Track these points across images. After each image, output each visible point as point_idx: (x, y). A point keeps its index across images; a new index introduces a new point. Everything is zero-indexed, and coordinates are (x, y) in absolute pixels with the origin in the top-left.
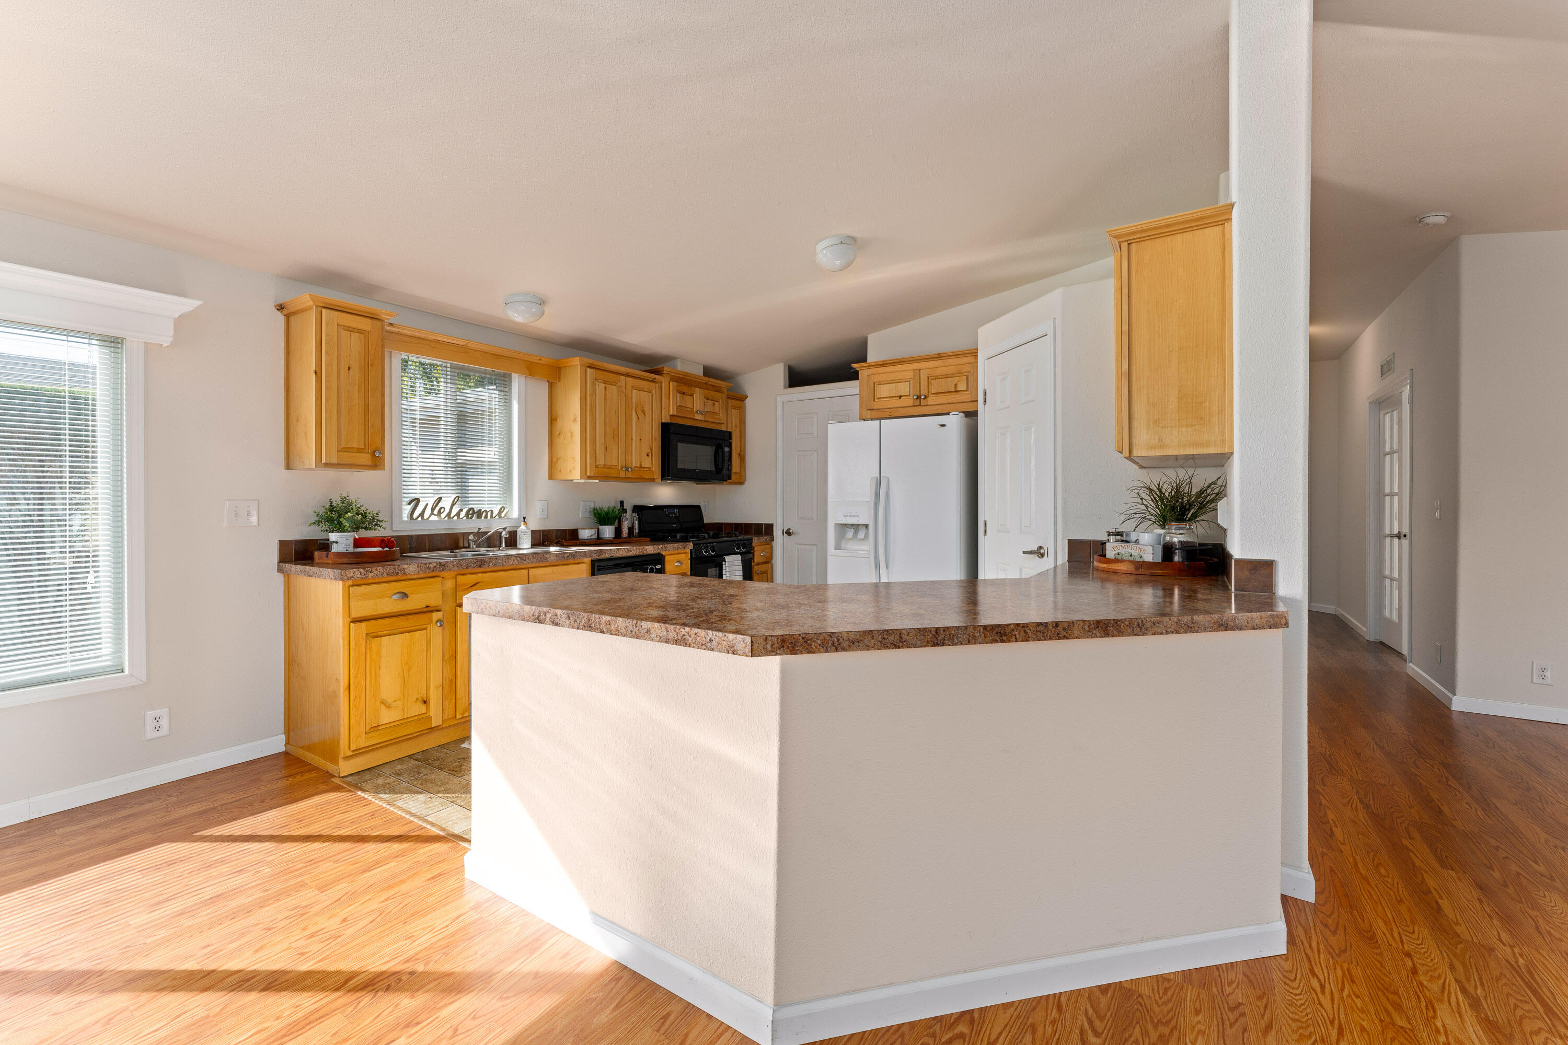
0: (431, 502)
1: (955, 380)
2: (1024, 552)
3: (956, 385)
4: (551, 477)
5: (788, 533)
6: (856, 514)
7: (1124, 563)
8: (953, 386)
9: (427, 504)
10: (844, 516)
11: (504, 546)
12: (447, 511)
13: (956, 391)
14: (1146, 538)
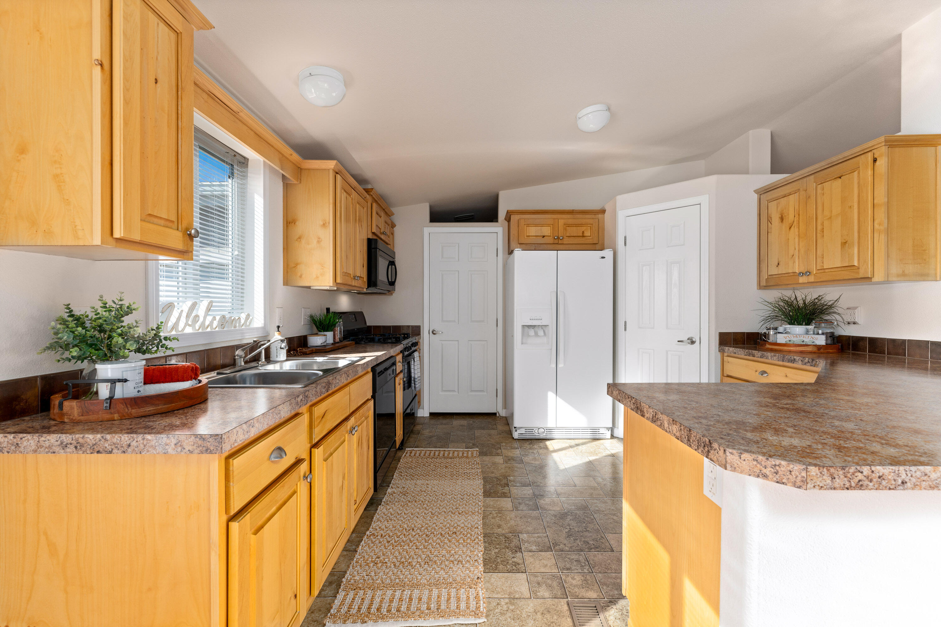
0: (186, 307)
1: (583, 229)
2: (678, 341)
3: (583, 232)
4: (286, 282)
5: (434, 333)
6: (540, 318)
7: (810, 347)
8: (581, 232)
9: (182, 311)
10: (531, 319)
11: (264, 360)
12: (201, 319)
13: (583, 236)
14: (797, 330)
